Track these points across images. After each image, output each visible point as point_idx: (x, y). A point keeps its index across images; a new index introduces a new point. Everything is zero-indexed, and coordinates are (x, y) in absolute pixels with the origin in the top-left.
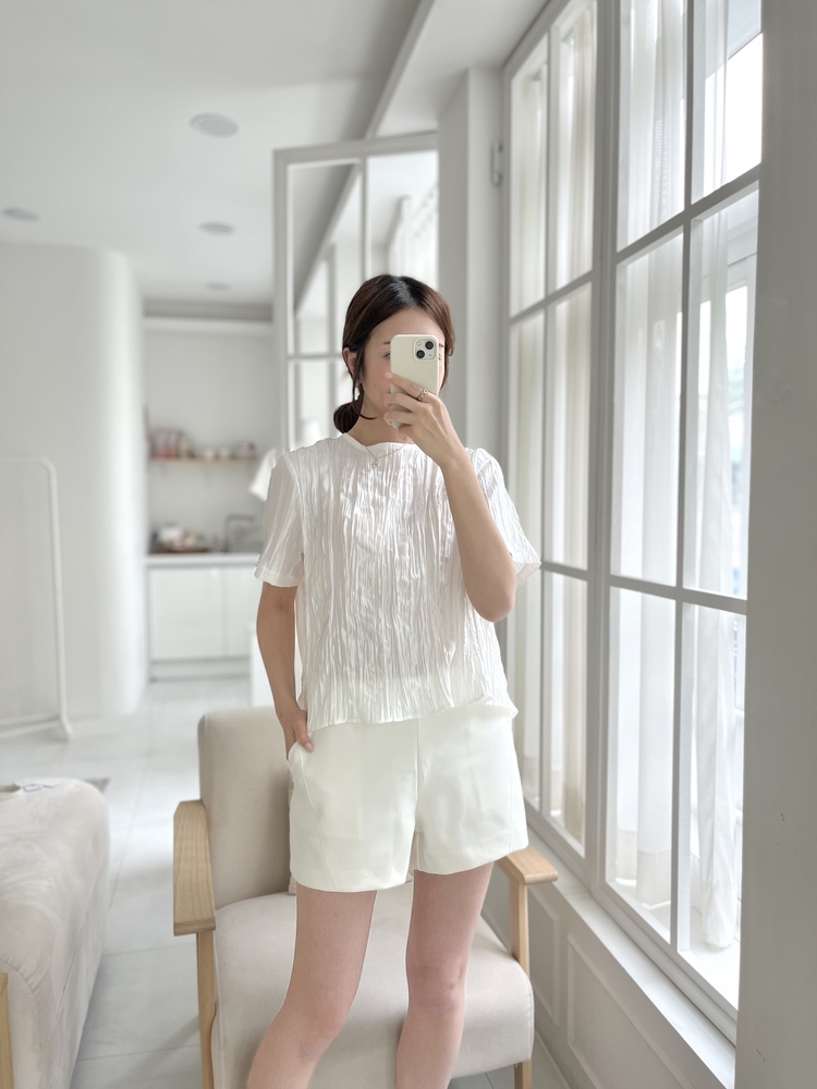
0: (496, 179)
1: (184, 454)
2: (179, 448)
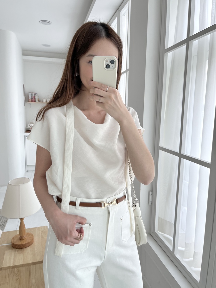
1: (37, 100)
2: (35, 98)
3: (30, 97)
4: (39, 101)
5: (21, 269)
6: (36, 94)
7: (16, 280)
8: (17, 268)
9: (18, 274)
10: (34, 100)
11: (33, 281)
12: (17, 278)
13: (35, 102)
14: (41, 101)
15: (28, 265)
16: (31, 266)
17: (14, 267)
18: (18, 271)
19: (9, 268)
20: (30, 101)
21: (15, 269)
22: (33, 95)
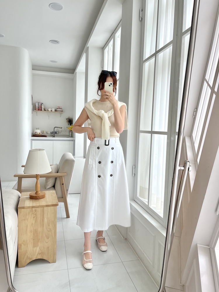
0: (140, 20)
1: (43, 109)
2: (41, 108)
3: (37, 106)
4: (45, 110)
5: (38, 209)
6: (42, 103)
7: (34, 217)
8: (35, 208)
9: (35, 213)
10: (40, 109)
11: (46, 220)
12: (35, 216)
13: (41, 110)
14: (47, 110)
15: (43, 207)
16: (45, 208)
17: (33, 207)
18: (35, 211)
19: (29, 207)
20: (37, 109)
21: (33, 209)
22: (40, 105)
